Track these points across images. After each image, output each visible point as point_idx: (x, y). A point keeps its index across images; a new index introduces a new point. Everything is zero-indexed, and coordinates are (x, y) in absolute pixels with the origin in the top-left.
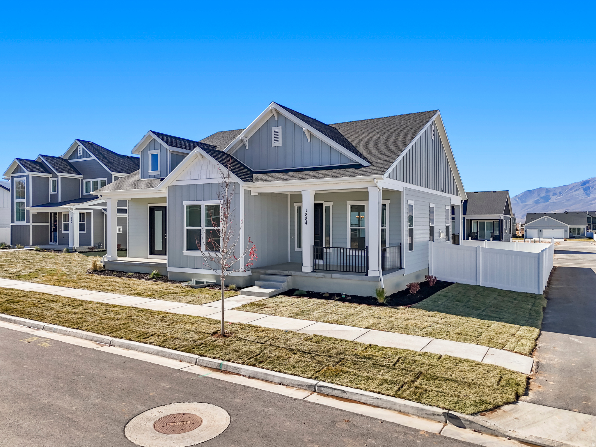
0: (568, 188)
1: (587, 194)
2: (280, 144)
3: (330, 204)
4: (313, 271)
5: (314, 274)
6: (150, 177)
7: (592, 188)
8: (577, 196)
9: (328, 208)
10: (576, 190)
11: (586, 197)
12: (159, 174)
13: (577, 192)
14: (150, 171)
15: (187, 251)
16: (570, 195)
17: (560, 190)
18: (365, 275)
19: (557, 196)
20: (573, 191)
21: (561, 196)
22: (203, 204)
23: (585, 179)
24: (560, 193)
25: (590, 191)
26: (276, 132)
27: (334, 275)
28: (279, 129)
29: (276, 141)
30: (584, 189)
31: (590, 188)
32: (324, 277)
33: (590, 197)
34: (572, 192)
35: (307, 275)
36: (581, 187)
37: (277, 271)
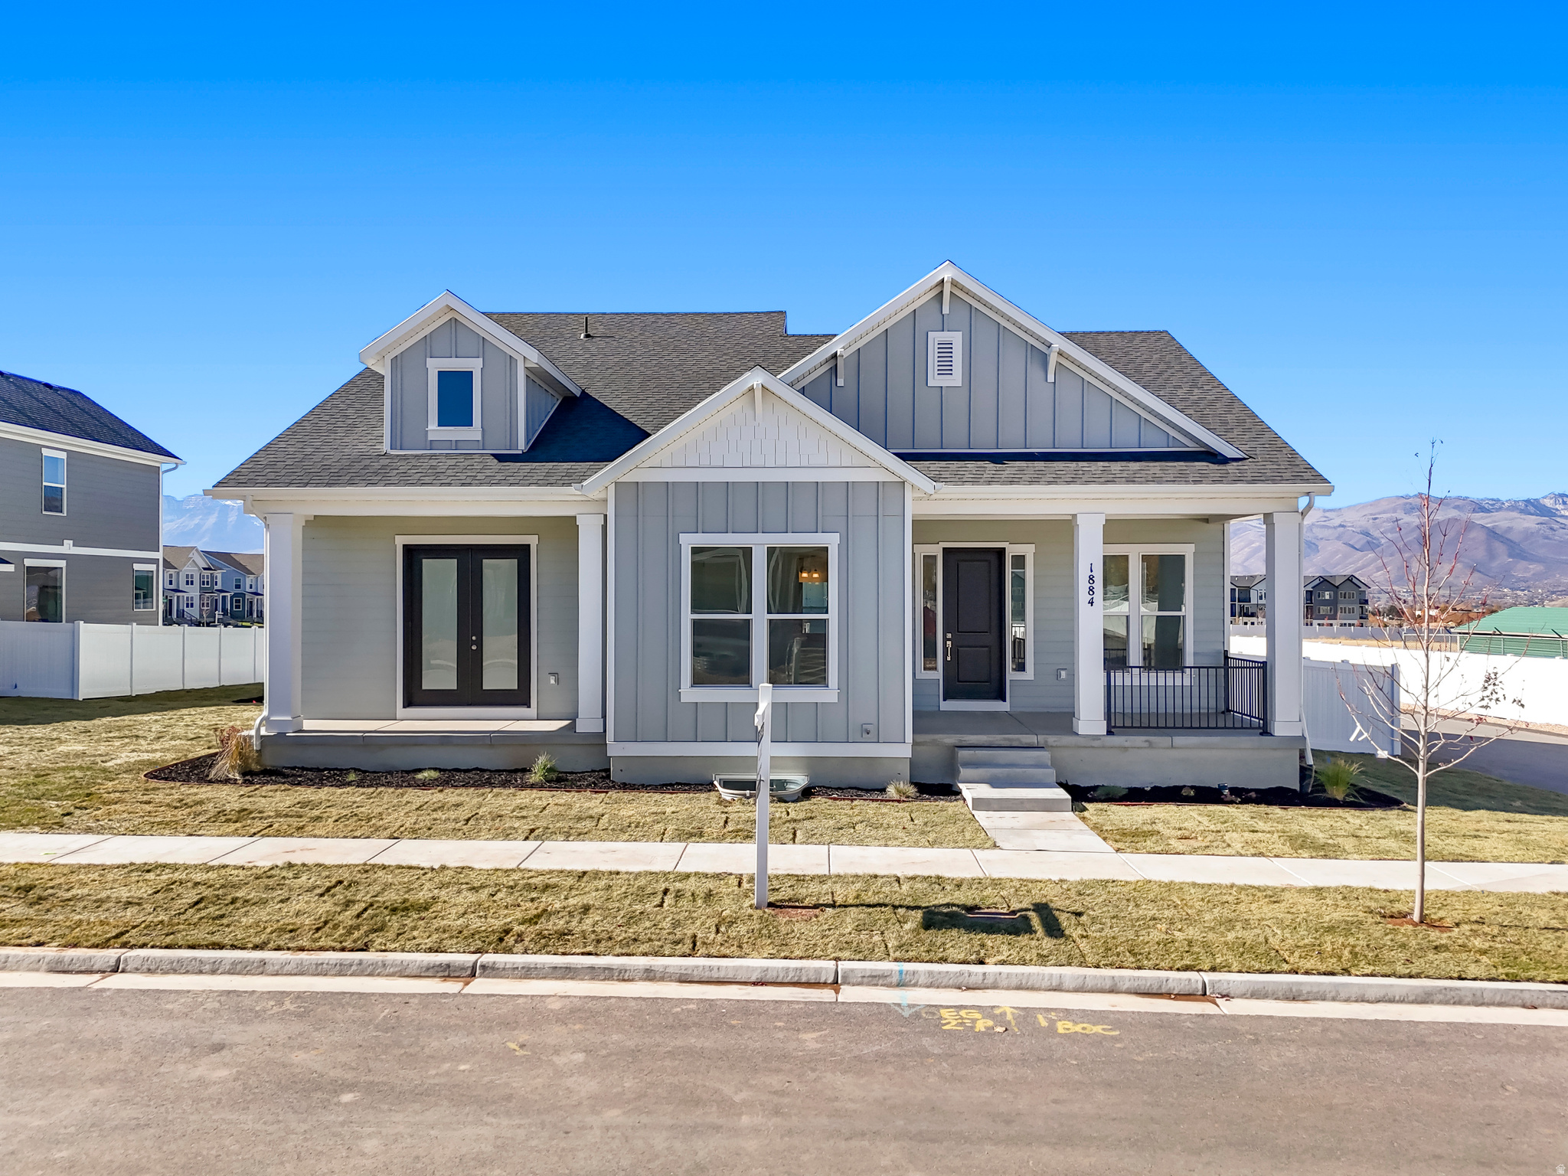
2: (956, 379)
3: (1028, 551)
4: (1109, 733)
5: (1117, 740)
6: (434, 445)
9: (1019, 561)
12: (480, 438)
14: (433, 425)
15: (695, 690)
18: (1261, 734)
22: (759, 544)
26: (946, 349)
27: (1179, 740)
28: (957, 339)
29: (946, 370)
32: (1151, 745)
35: (1096, 743)
37: (999, 737)
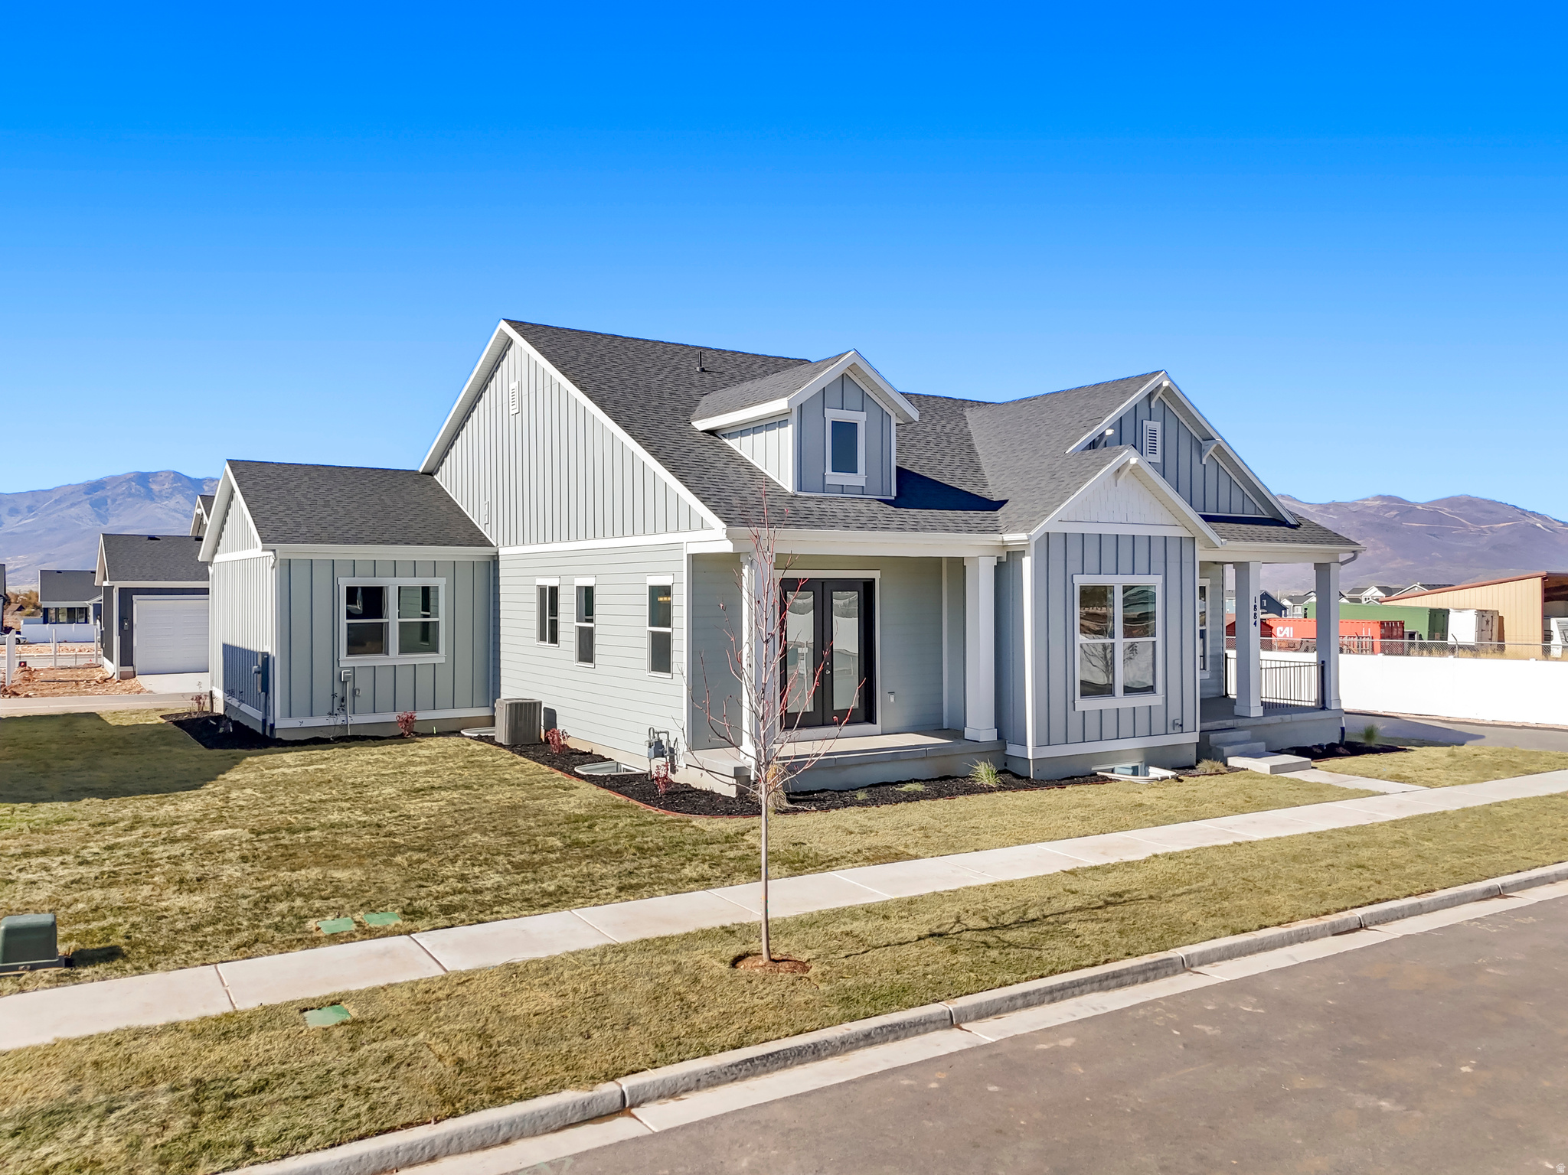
0: (51, 498)
1: (99, 515)
7: (114, 501)
8: (74, 521)
10: (73, 505)
11: (98, 523)
13: (73, 511)
16: (54, 516)
17: (28, 502)
19: (20, 517)
20: (64, 505)
21: (30, 518)
23: (94, 476)
24: (30, 509)
25: (108, 510)
26: (1153, 432)
30: (95, 504)
31: (109, 501)
33: (109, 525)
34: (61, 510)
36: (86, 497)
